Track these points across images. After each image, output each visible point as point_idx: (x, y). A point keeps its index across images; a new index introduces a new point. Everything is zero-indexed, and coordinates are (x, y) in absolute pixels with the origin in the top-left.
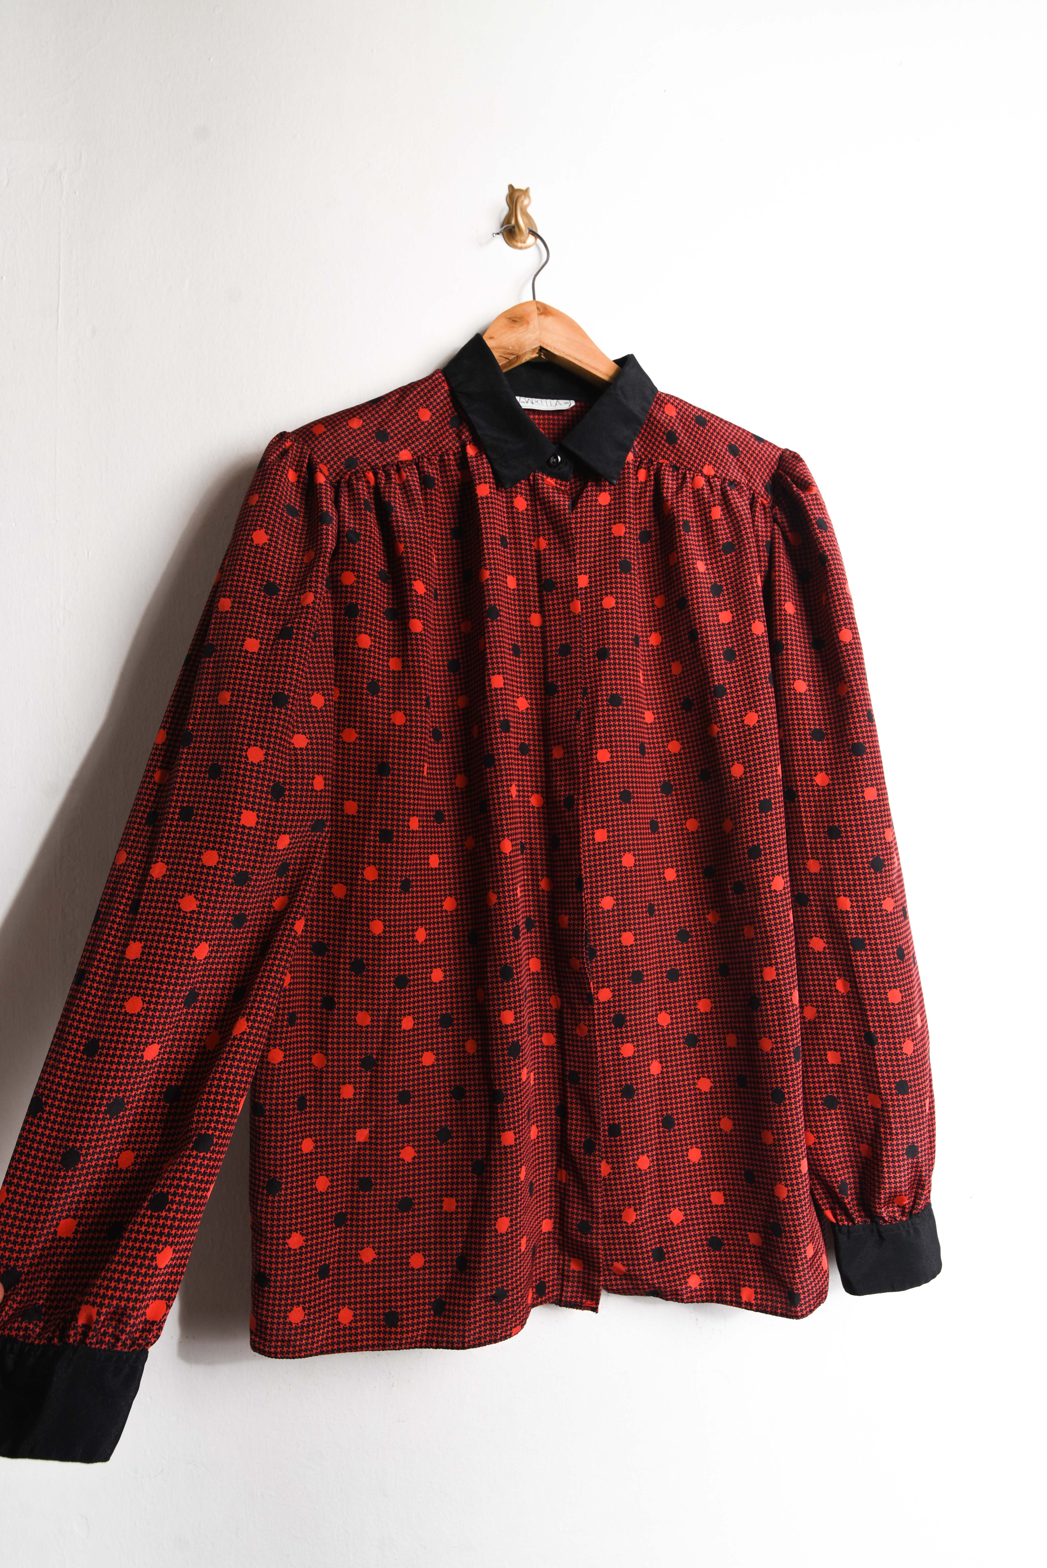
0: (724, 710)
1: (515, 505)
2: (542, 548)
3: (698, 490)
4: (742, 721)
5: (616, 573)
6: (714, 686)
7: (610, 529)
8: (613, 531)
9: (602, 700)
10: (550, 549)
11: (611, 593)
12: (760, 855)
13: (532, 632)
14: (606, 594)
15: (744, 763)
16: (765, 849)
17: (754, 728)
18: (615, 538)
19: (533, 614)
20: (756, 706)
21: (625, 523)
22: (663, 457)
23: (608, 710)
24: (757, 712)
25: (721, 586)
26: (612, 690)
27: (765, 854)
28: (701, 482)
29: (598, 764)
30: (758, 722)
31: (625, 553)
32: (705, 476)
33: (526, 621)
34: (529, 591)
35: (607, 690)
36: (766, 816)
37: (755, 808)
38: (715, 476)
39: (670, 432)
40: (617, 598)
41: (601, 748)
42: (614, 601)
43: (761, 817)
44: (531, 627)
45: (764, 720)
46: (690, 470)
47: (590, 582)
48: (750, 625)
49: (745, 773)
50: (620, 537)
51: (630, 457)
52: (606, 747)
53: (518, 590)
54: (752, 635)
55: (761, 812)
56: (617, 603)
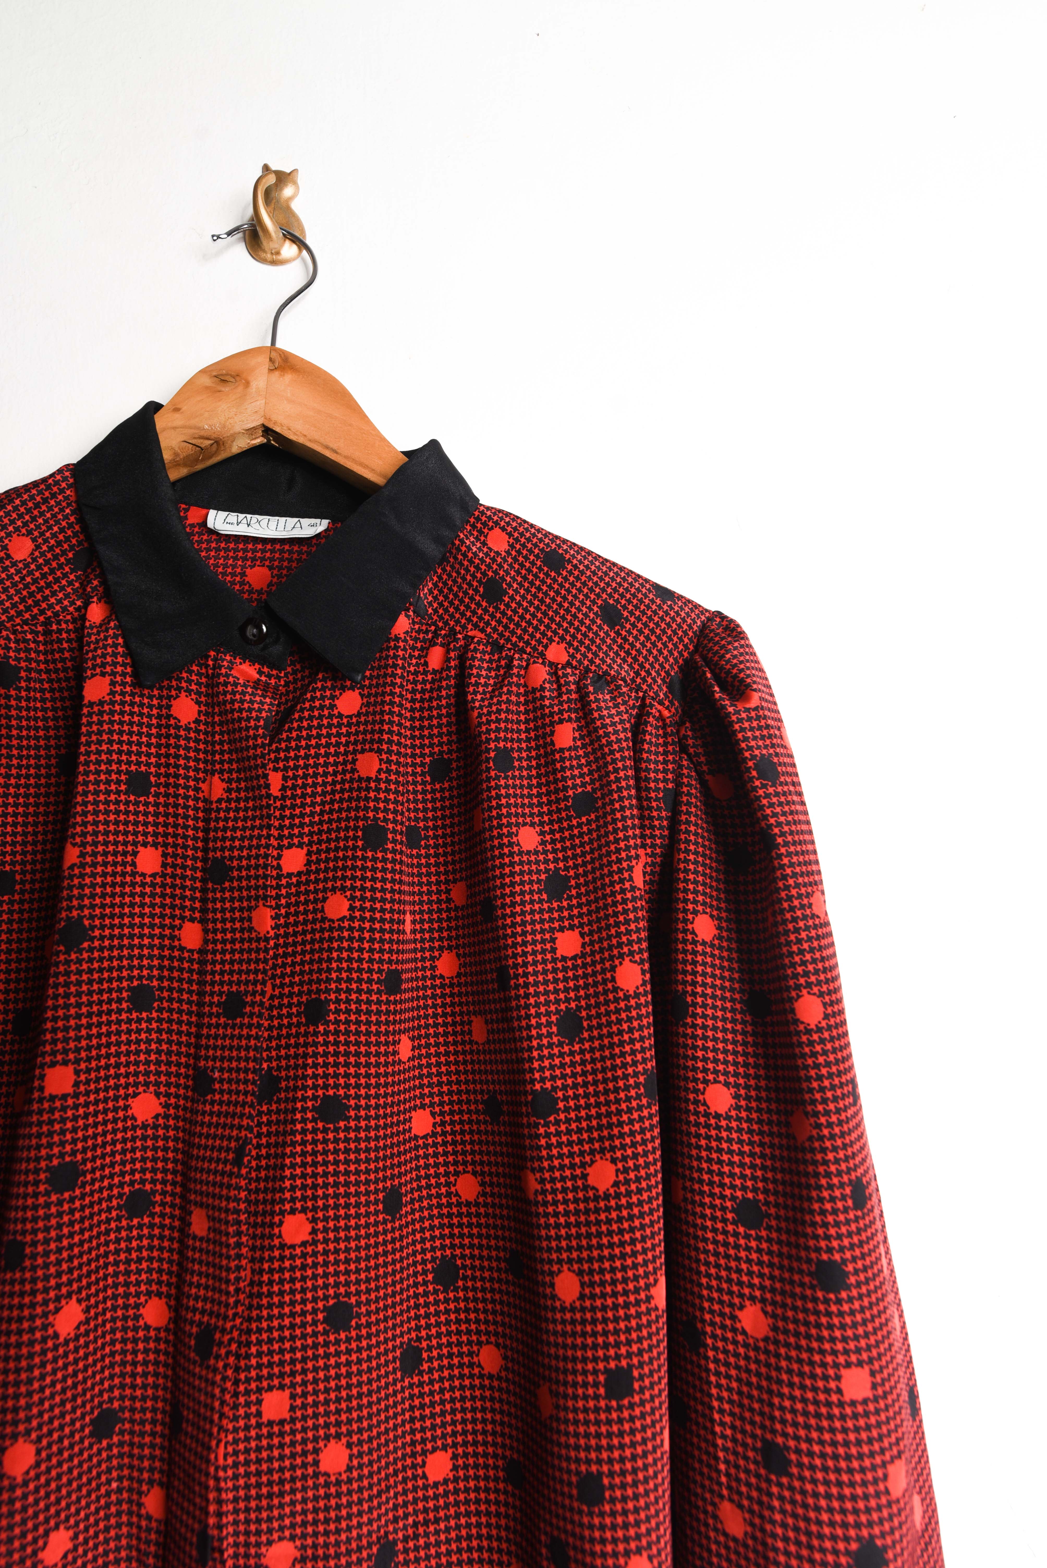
0: (549, 1146)
1: (174, 712)
2: (214, 798)
3: (534, 690)
4: (585, 1176)
5: (355, 848)
6: (534, 1092)
7: (354, 761)
8: (358, 765)
9: (304, 1110)
10: (229, 801)
11: (343, 889)
12: (601, 1500)
13: (181, 959)
14: (334, 890)
15: (580, 1273)
16: (612, 1487)
17: (607, 1197)
18: (360, 779)
19: (188, 925)
20: (613, 1149)
21: (379, 751)
22: (476, 626)
23: (315, 1131)
24: (614, 1161)
25: (567, 879)
26: (326, 1087)
27: (613, 1500)
28: (540, 674)
29: (282, 1246)
30: (616, 1184)
31: (376, 810)
32: (549, 664)
33: (172, 938)
34: (183, 877)
35: (315, 1087)
36: (620, 1409)
37: (596, 1385)
38: (568, 664)
39: (491, 581)
40: (352, 898)
41: (293, 1212)
42: (347, 904)
43: (608, 1409)
44: (182, 949)
45: (627, 1182)
46: (522, 651)
47: (309, 863)
48: (613, 969)
49: (582, 1297)
50: (369, 779)
51: (403, 624)
52: (304, 1210)
53: (164, 875)
54: (616, 989)
55: (608, 1396)
56: (352, 908)
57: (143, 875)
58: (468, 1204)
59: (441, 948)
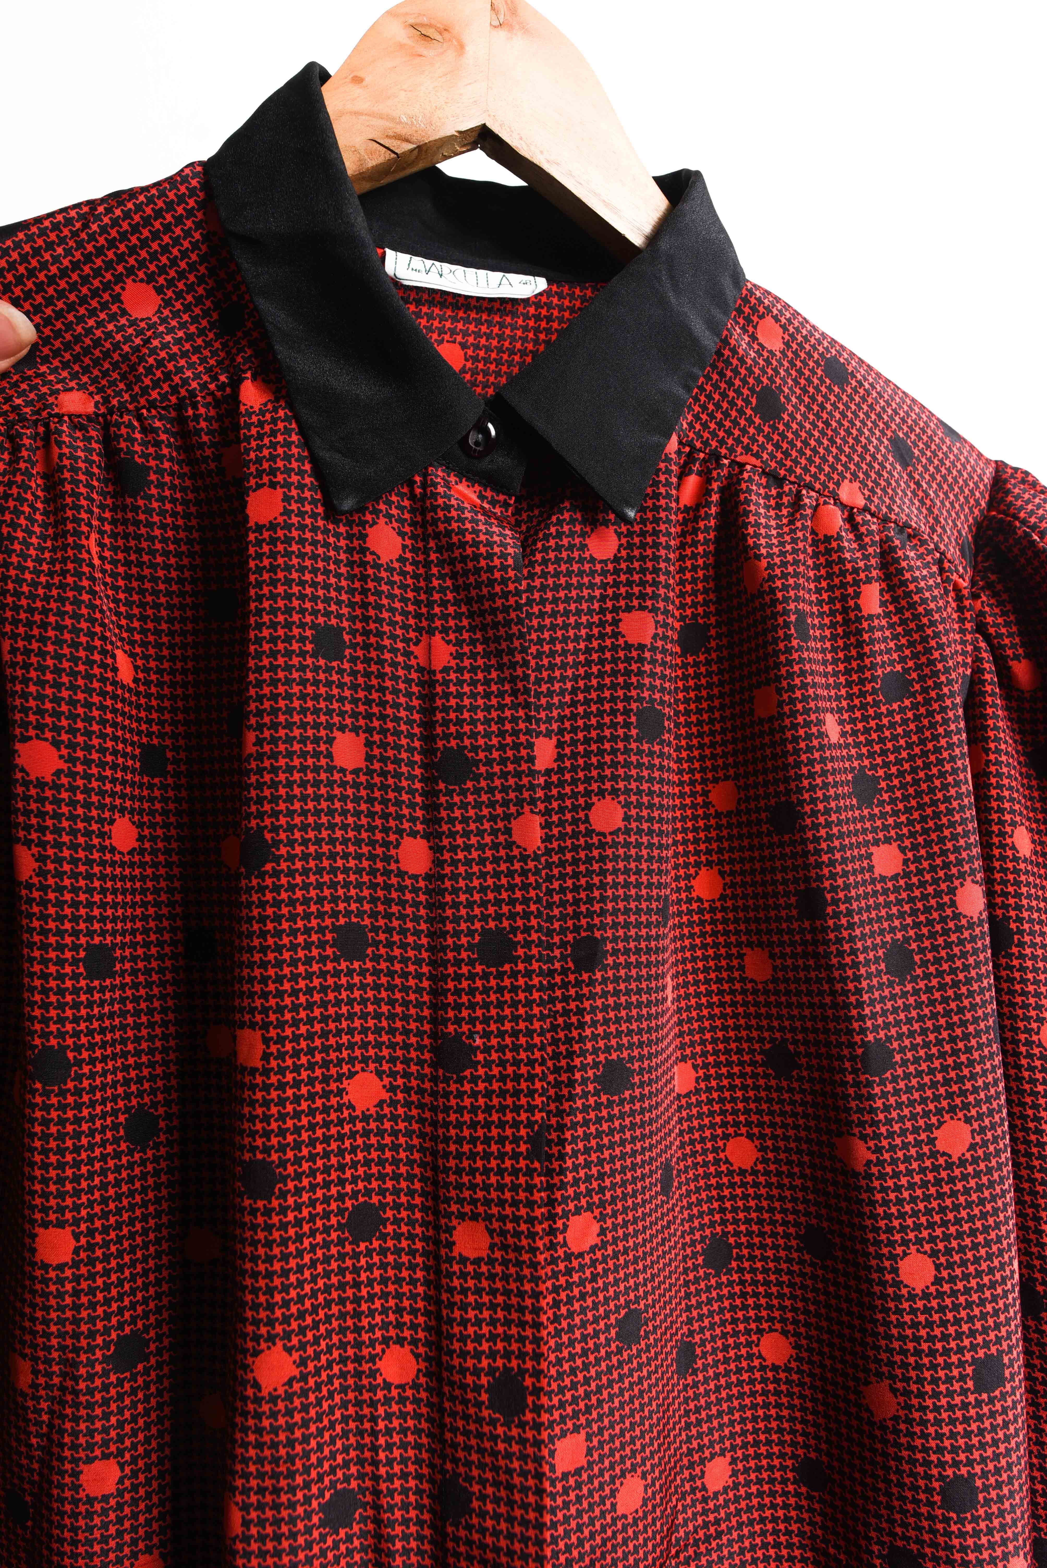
0: (887, 1109)
1: (370, 544)
2: (438, 665)
3: (828, 539)
4: (932, 1141)
5: (627, 738)
6: (864, 1044)
7: (616, 622)
8: (623, 628)
9: (584, 1081)
10: (460, 670)
11: (615, 792)
12: (974, 1504)
13: (401, 889)
14: (601, 793)
15: (934, 1254)
16: (986, 1488)
17: (962, 1163)
18: (628, 647)
19: (407, 841)
20: (966, 1106)
21: (654, 610)
22: (747, 450)
23: (598, 1106)
24: (968, 1120)
25: (877, 780)
26: (608, 1050)
27: (987, 1502)
28: (836, 519)
29: (568, 1257)
30: (973, 1147)
31: (652, 688)
32: (843, 506)
33: (387, 859)
34: (398, 775)
35: (595, 1051)
36: (991, 1401)
37: (963, 1378)
38: (865, 509)
39: (766, 389)
40: (627, 805)
41: (578, 1211)
42: (620, 813)
43: (979, 1404)
44: (401, 874)
45: (985, 1143)
46: (810, 488)
47: (560, 758)
48: (952, 891)
49: (938, 1281)
50: (641, 647)
51: (670, 446)
52: (590, 1208)
53: (370, 773)
54: (957, 916)
55: (978, 1390)
56: (627, 818)
57: (343, 771)
58: (742, 1172)
59: (697, 864)
